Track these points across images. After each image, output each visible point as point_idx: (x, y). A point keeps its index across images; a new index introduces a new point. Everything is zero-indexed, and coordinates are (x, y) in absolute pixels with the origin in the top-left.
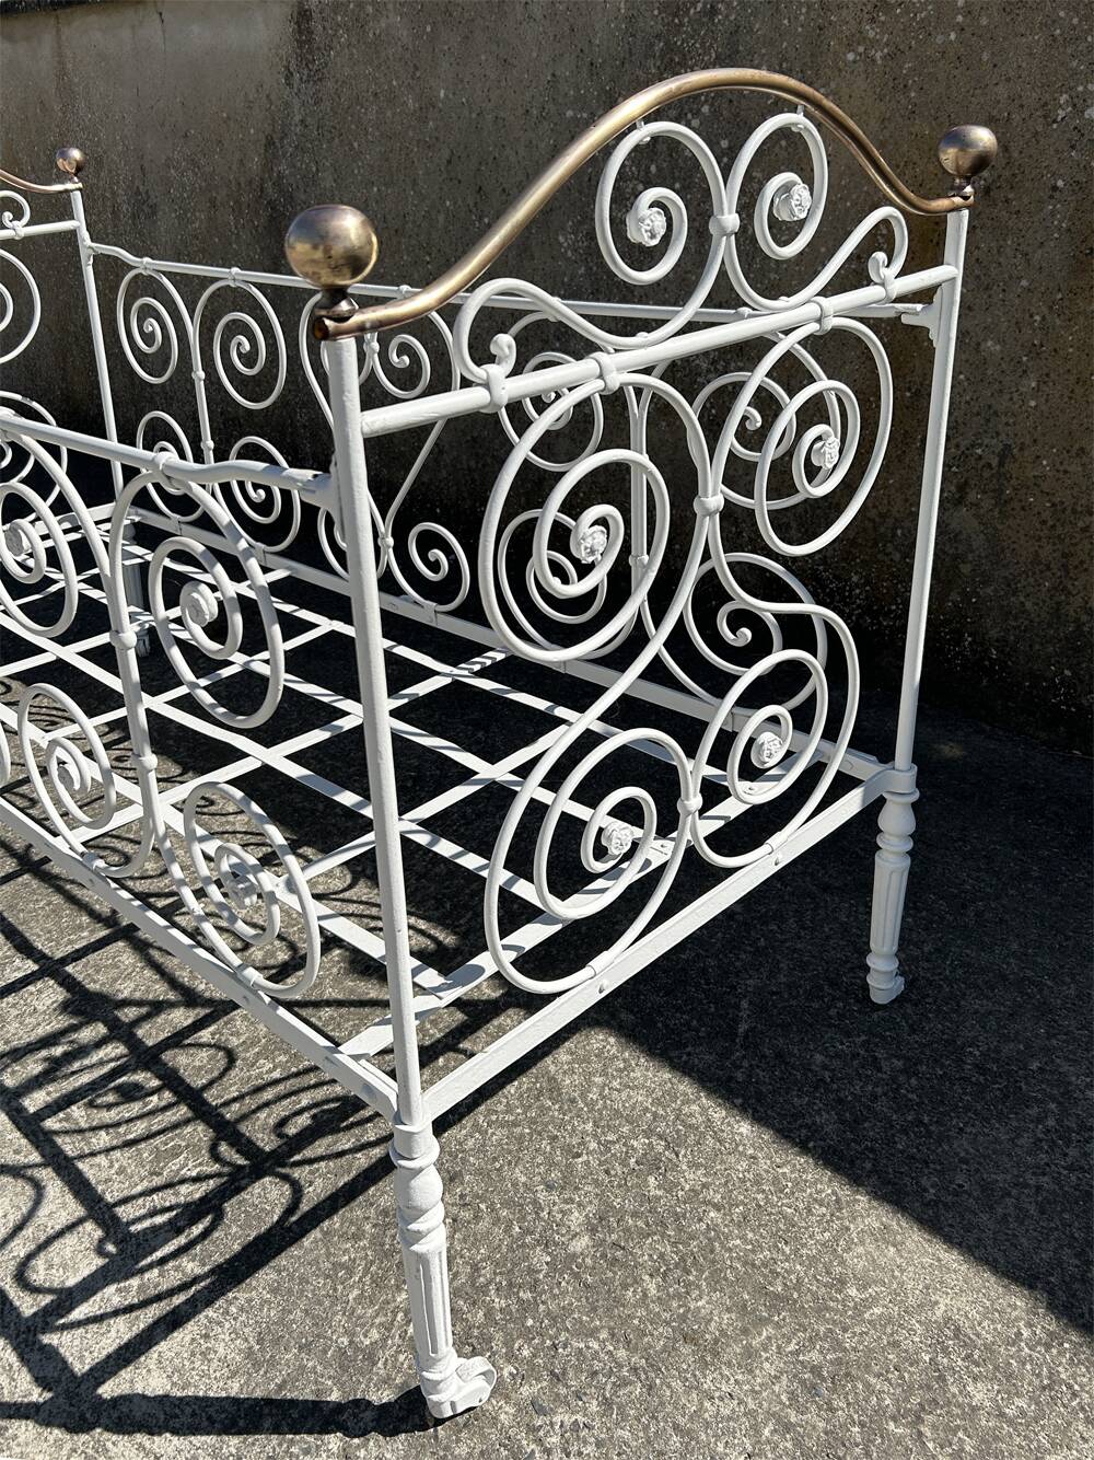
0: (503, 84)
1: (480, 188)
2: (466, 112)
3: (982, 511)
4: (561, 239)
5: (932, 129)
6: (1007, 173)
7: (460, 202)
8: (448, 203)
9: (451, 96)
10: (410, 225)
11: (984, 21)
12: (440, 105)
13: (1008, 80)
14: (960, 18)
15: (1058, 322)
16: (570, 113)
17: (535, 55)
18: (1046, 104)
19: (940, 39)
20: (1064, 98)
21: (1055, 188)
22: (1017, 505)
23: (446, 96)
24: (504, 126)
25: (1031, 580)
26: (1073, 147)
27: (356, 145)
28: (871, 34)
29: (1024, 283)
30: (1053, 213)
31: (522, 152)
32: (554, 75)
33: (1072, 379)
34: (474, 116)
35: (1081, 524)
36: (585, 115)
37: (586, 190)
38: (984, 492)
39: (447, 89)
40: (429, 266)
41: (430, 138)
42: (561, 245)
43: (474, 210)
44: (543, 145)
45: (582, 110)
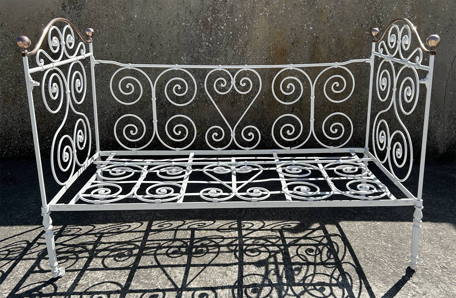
0: (160, 14)
1: (152, 44)
2: (145, 22)
3: (298, 113)
4: (182, 58)
5: (280, 31)
6: (296, 40)
7: (144, 48)
8: (139, 49)
9: (139, 17)
10: (123, 56)
11: (289, 9)
12: (135, 19)
13: (295, 21)
14: (284, 8)
15: (309, 70)
16: (184, 24)
17: (171, 7)
18: (302, 26)
19: (280, 12)
20: (305, 25)
21: (306, 43)
22: (304, 110)
24: (161, 26)
26: (308, 35)
28: (265, 10)
30: (306, 48)
31: (167, 34)
32: (178, 13)
34: (149, 23)
35: (317, 111)
36: (189, 24)
37: (190, 45)
38: (298, 108)
39: (138, 15)
41: (131, 29)
42: (182, 60)
43: (150, 50)
44: (175, 32)
45: (188, 23)
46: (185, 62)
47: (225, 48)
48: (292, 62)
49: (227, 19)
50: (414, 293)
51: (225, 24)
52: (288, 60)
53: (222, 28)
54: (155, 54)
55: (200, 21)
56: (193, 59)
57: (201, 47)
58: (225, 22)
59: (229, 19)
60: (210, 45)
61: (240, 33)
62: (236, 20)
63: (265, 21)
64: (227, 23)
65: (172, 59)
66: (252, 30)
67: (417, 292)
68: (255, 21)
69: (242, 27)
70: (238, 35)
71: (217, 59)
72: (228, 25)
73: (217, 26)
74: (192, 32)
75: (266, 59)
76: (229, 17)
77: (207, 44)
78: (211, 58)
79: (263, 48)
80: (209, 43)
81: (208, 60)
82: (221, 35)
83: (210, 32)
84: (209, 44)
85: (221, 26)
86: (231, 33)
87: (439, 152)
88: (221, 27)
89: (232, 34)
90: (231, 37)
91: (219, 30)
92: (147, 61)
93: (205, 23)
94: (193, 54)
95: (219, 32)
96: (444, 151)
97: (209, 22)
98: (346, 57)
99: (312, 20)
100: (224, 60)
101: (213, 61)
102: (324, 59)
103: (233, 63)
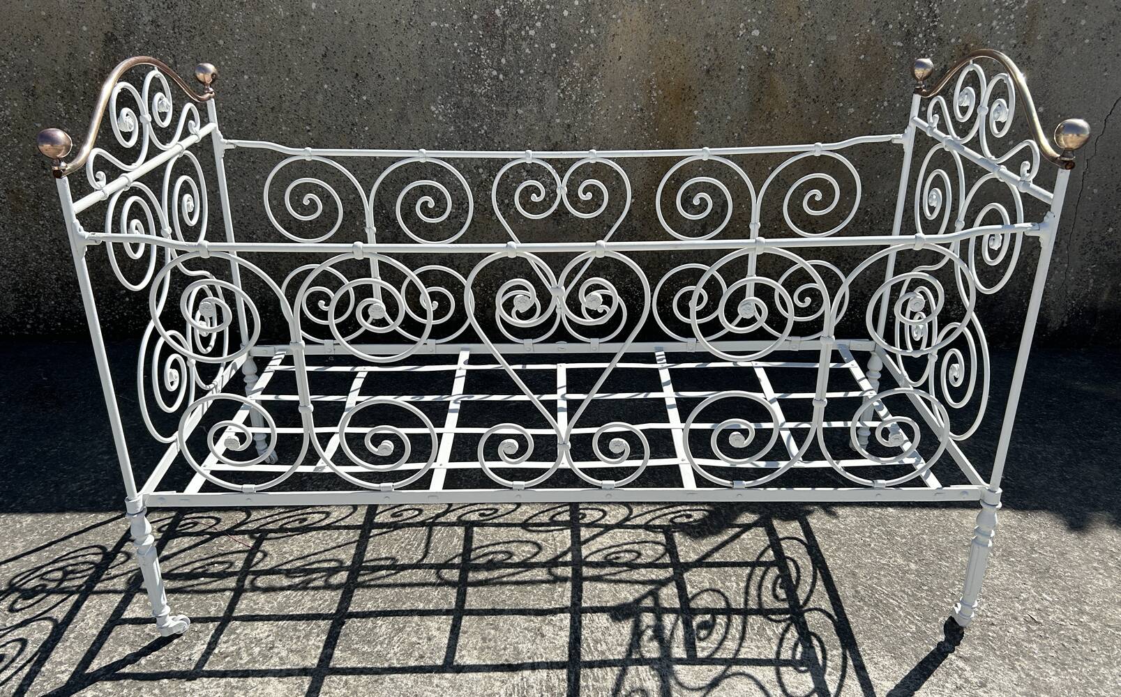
1: (357, 74)
2: (339, 20)
4: (433, 108)
5: (678, 40)
6: (717, 62)
7: (337, 85)
8: (326, 86)
9: (322, 7)
10: (287, 104)
12: (313, 14)
13: (715, 15)
15: (746, 136)
16: (434, 24)
18: (734, 28)
20: (742, 25)
21: (740, 70)
23: (318, 8)
24: (377, 31)
25: (740, 266)
26: (747, 49)
27: (221, 42)
29: (729, 118)
30: (740, 82)
31: (394, 49)
33: (754, 162)
34: (346, 23)
36: (447, 25)
37: (452, 76)
40: (310, 134)
41: (304, 38)
42: (433, 113)
43: (352, 91)
44: (413, 45)
45: (444, 22)
46: (441, 118)
47: (538, 83)
48: (706, 116)
49: (543, 10)
50: (959, 682)
51: (538, 24)
52: (696, 112)
53: (532, 33)
54: (365, 98)
55: (475, 17)
56: (460, 111)
57: (480, 81)
58: (539, 20)
59: (548, 10)
60: (501, 76)
61: (576, 45)
62: (566, 13)
63: (638, 15)
64: (543, 22)
65: (409, 112)
66: (606, 37)
67: (967, 681)
68: (614, 16)
69: (582, 31)
70: (572, 52)
71: (520, 111)
72: (546, 27)
73: (520, 29)
74: (456, 44)
75: (642, 110)
76: (548, 7)
77: (495, 73)
78: (505, 109)
79: (633, 84)
80: (499, 70)
81: (498, 113)
82: (527, 51)
83: (500, 44)
84: (499, 74)
85: (527, 28)
86: (553, 46)
87: (1049, 325)
88: (527, 32)
89: (557, 48)
90: (554, 55)
91: (524, 39)
92: (348, 116)
93: (488, 22)
94: (460, 98)
95: (524, 43)
96: (1063, 322)
97: (498, 18)
98: (841, 105)
99: (760, 12)
100: (536, 111)
101: (510, 116)
102: (784, 110)
103: (558, 121)
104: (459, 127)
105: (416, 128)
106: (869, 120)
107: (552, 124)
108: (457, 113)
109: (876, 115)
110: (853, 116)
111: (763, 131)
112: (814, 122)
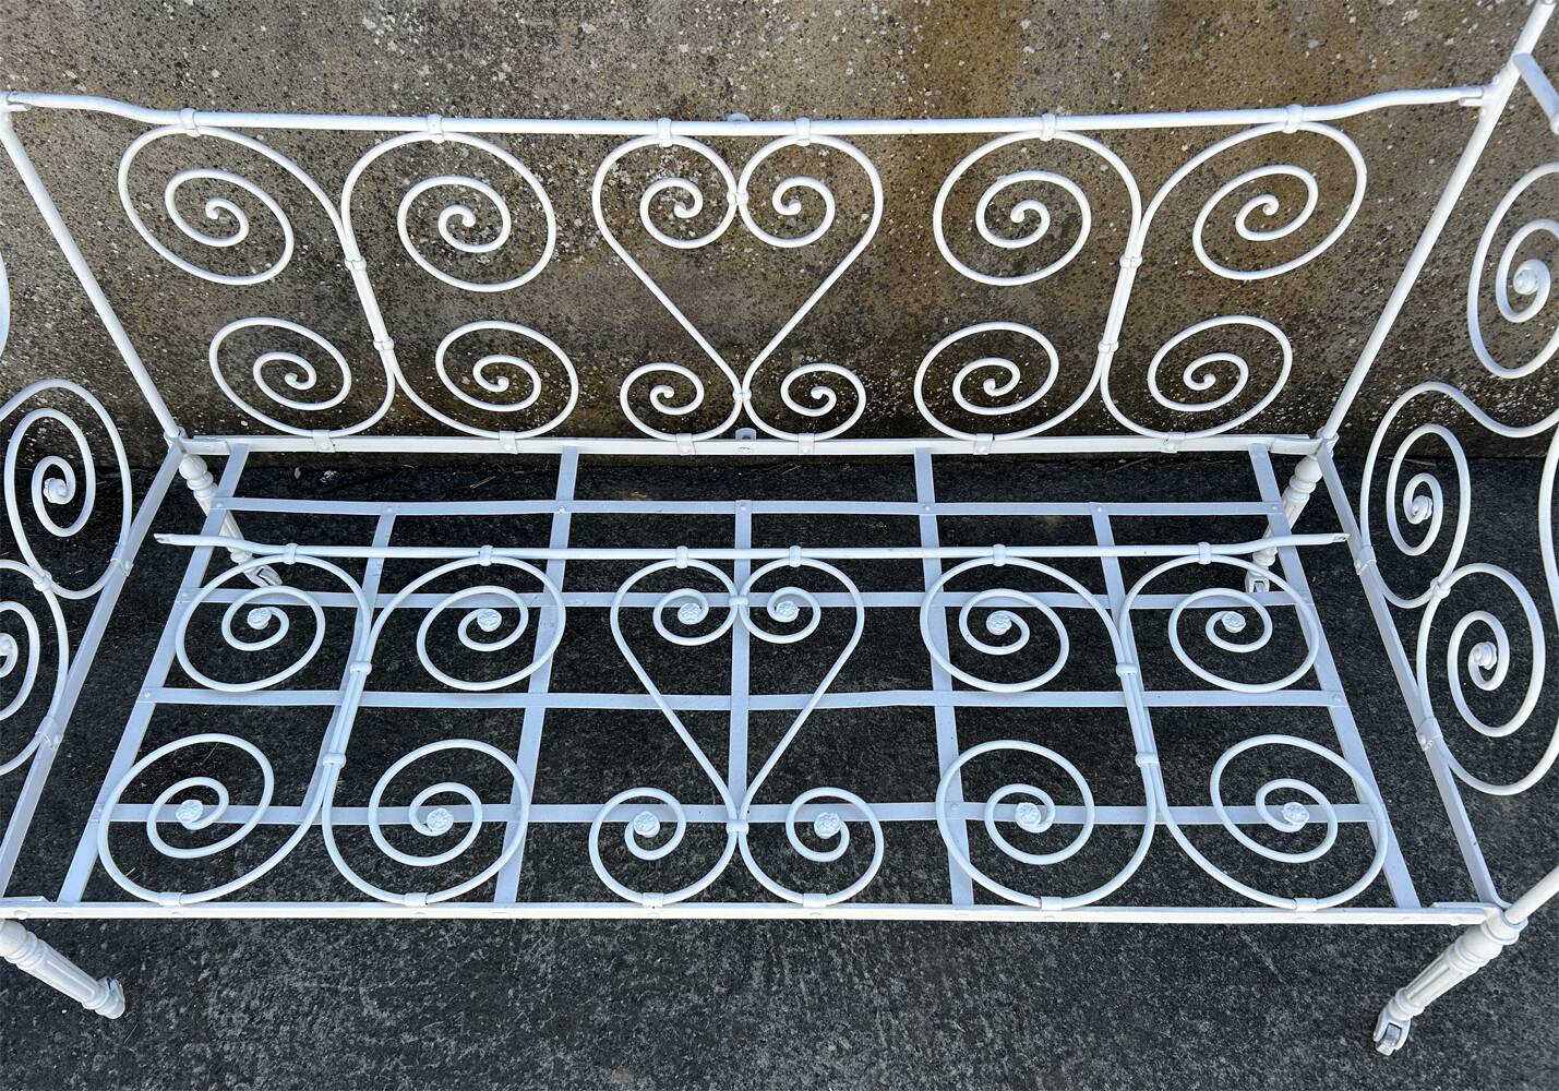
4: (369, 24)
15: (1141, 77)
29: (1106, 36)
42: (371, 33)
46: (392, 46)
48: (1050, 33)
52: (1025, 24)
56: (437, 31)
65: (311, 34)
71: (588, 28)
75: (891, 20)
78: (549, 23)
81: (533, 33)
92: (160, 46)
100: (627, 27)
101: (564, 39)
102: (1245, 17)
103: (684, 48)
104: (442, 66)
105: (338, 71)
106: (1448, 37)
107: (671, 57)
108: (430, 33)
109: (1470, 25)
110: (1412, 28)
111: (1184, 66)
112: (1313, 44)
